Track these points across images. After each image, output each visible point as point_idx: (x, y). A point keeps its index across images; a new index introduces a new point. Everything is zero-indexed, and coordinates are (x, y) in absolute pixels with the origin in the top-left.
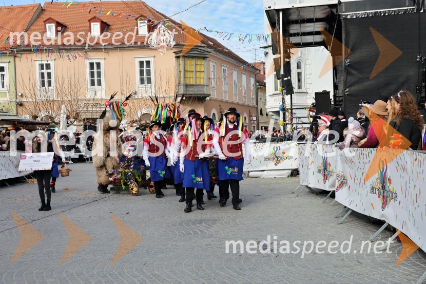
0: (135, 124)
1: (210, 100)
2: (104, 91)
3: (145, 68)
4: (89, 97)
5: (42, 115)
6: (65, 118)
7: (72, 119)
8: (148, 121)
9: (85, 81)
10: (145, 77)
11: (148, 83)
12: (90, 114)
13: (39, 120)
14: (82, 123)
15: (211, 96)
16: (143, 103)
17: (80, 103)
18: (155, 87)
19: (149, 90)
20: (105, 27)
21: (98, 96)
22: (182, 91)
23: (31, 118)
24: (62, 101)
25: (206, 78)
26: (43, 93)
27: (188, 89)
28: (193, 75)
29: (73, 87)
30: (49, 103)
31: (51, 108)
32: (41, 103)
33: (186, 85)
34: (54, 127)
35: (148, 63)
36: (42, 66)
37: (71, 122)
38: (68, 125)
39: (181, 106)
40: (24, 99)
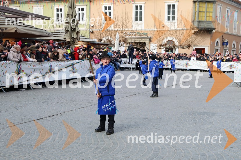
0: (162, 47)
1: (216, 32)
2: (143, 24)
3: (171, 10)
4: (133, 28)
5: (104, 39)
6: (118, 41)
7: (122, 43)
8: (171, 46)
9: (132, 18)
10: (171, 15)
11: (173, 20)
12: (134, 39)
13: (102, 42)
14: (128, 45)
15: (216, 29)
16: (168, 33)
17: (127, 32)
18: (177, 22)
19: (173, 25)
21: (139, 28)
22: (196, 25)
23: (98, 41)
24: (117, 31)
25: (214, 17)
27: (200, 24)
28: (205, 14)
29: (124, 22)
30: (109, 32)
31: (110, 35)
32: (104, 32)
33: (199, 22)
34: (111, 47)
35: (174, 6)
37: (121, 44)
38: (120, 46)
39: (194, 36)
40: (94, 29)
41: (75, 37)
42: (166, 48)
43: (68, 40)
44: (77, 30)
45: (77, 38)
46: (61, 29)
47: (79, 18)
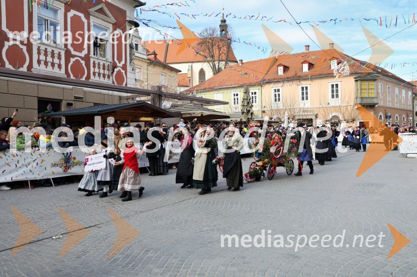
0: (328, 122)
1: (378, 107)
2: (309, 103)
3: (335, 89)
4: (301, 107)
5: (275, 117)
6: (287, 119)
7: (291, 120)
8: (336, 121)
9: (299, 97)
10: (335, 94)
11: (336, 97)
12: (301, 116)
13: (273, 120)
14: (296, 122)
15: (379, 104)
16: (333, 109)
17: (295, 110)
18: (341, 99)
19: (337, 102)
20: (311, 66)
21: (306, 106)
22: (359, 101)
23: (269, 119)
24: (286, 109)
25: (376, 93)
26: (276, 105)
27: (363, 100)
28: (367, 91)
29: (292, 101)
30: (278, 111)
31: (280, 113)
32: (274, 111)
33: (362, 98)
34: (281, 124)
35: (337, 85)
36: (275, 91)
38: (289, 123)
39: (358, 111)
40: (266, 109)
41: (250, 117)
42: (332, 123)
43: (244, 120)
44: (251, 112)
45: (251, 118)
46: (237, 111)
47: (253, 101)
